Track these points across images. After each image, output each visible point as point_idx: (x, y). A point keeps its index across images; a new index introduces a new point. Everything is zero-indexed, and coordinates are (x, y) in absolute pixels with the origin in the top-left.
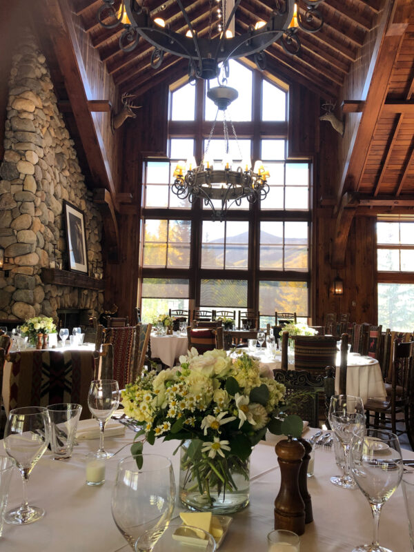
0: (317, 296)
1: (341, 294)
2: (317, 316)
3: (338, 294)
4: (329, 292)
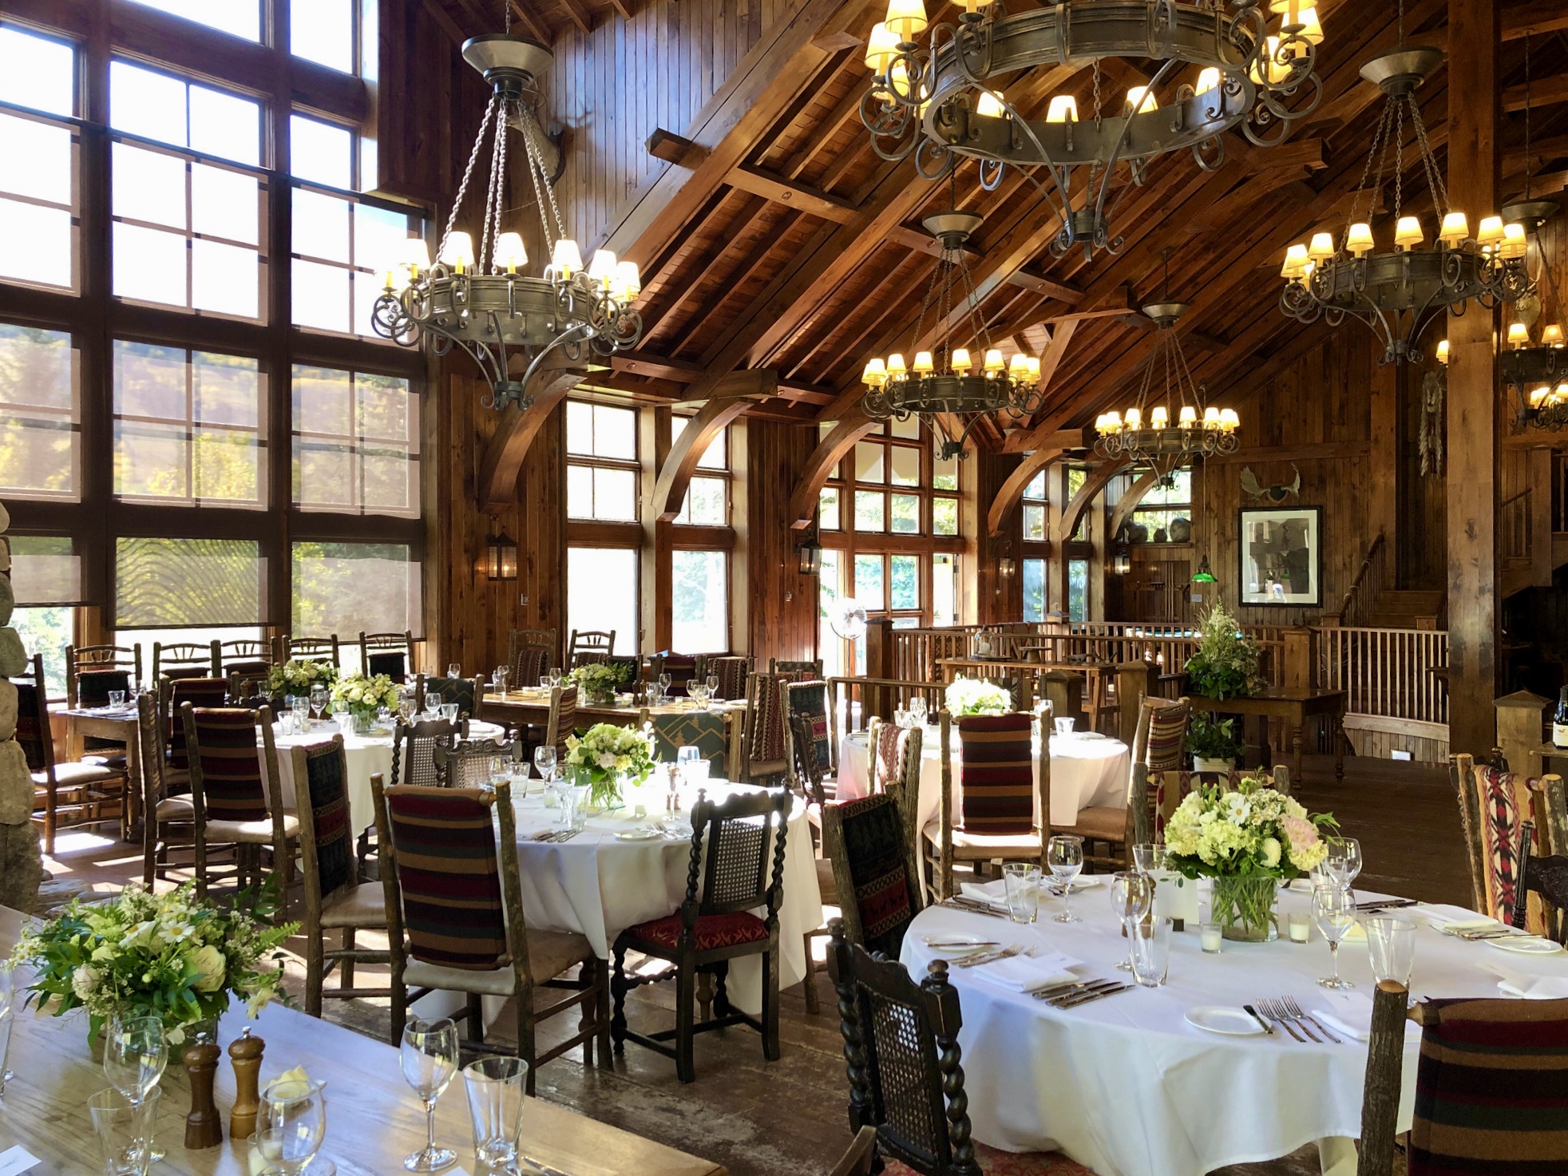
4: (474, 573)
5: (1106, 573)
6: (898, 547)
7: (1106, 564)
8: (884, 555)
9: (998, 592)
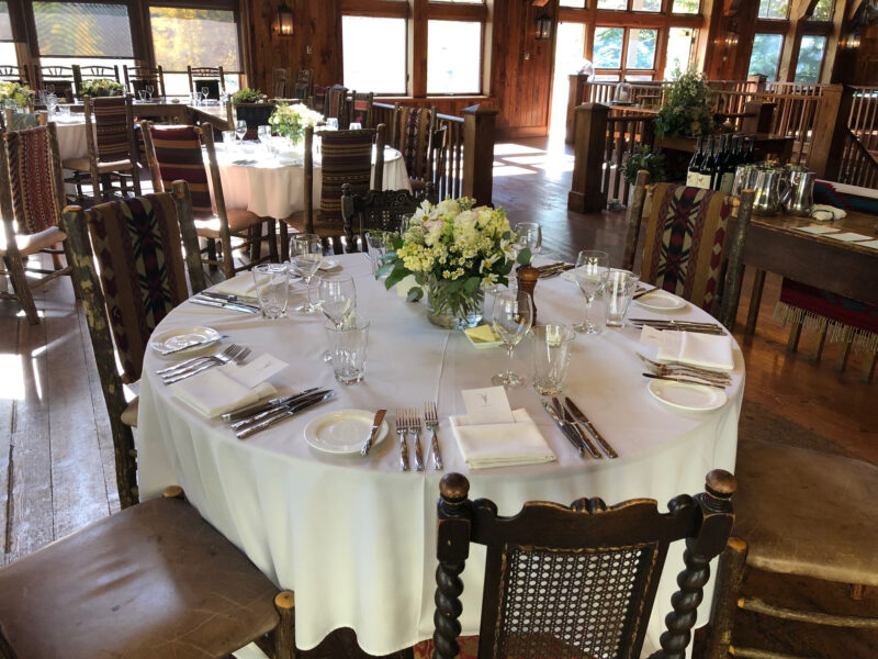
0: (253, 37)
1: (291, 35)
2: (255, 72)
3: (286, 35)
4: (271, 30)
5: (839, 48)
6: (636, 22)
7: (840, 40)
8: (625, 27)
9: (725, 59)
